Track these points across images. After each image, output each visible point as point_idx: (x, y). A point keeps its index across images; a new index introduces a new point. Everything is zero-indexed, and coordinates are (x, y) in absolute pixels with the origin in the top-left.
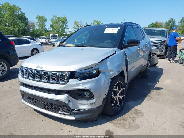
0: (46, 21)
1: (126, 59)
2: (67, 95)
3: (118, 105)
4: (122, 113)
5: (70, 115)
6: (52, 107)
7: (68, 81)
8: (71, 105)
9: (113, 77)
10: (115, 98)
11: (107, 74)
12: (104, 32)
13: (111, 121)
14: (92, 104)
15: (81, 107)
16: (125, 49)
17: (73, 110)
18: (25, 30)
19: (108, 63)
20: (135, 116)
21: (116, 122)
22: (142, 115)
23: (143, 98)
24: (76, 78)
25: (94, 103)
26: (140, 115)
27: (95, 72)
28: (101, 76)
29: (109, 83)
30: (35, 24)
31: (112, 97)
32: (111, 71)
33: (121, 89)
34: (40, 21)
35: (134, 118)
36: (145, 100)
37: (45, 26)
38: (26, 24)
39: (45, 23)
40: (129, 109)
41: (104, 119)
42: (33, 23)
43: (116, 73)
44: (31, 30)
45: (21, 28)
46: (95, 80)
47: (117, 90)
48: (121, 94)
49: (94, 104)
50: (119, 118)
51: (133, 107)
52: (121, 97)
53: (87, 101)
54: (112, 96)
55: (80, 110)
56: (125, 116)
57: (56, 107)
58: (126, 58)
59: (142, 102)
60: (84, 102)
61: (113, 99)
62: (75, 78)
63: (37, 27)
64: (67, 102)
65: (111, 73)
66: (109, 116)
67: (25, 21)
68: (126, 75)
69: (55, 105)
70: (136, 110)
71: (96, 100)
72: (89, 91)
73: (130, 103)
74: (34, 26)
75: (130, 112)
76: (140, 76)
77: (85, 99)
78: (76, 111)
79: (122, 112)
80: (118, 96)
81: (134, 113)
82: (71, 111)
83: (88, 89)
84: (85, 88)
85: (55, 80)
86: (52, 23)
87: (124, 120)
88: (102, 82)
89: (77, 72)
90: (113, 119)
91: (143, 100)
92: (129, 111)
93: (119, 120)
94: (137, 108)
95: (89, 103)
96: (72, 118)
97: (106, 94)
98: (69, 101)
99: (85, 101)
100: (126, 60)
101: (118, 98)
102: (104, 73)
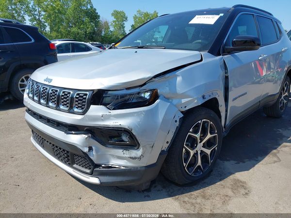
0: (126, 18)
1: (227, 75)
2: (86, 136)
3: (199, 166)
4: (205, 183)
5: (91, 174)
6: (64, 155)
7: (88, 108)
8: (94, 156)
9: (187, 108)
10: (192, 153)
11: (175, 102)
12: (190, 23)
13: (177, 196)
14: (135, 158)
15: (115, 163)
16: (226, 56)
17: (98, 166)
18: (94, 33)
19: (179, 79)
20: (230, 193)
21: (186, 199)
22: (246, 194)
23: (259, 158)
24: (105, 105)
25: (139, 156)
26: (243, 191)
27: (147, 95)
28: (158, 104)
29: (176, 121)
30: (110, 24)
31: (184, 150)
32: (184, 96)
33: (209, 136)
34: (117, 19)
35: (227, 196)
36: (261, 162)
37: (124, 27)
38: (97, 24)
39: (124, 22)
40: (222, 176)
41: (164, 190)
42: (106, 23)
43: (196, 101)
44: (103, 33)
45: (89, 30)
46: (144, 111)
47: (198, 136)
48: (208, 144)
49: (140, 158)
50: (195, 193)
51: (231, 174)
52: (208, 151)
53: (124, 151)
54: (183, 147)
55: (111, 167)
56: (210, 190)
57: (68, 156)
58: (226, 73)
59: (254, 166)
60: (120, 152)
61: (188, 153)
62: (101, 105)
63: (112, 29)
64: (86, 150)
65: (184, 101)
66: (177, 185)
67: (94, 19)
68: (222, 109)
69: (68, 152)
70: (237, 181)
71: (144, 153)
72: (129, 133)
73: (229, 164)
74: (108, 28)
75: (222, 182)
76: (266, 115)
77: (122, 148)
78: (103, 167)
79: (206, 181)
80: (200, 147)
81: (230, 187)
82: (93, 167)
83: (127, 127)
84: (120, 126)
85: (67, 105)
86: (135, 22)
87: (204, 197)
88: (161, 117)
89: (109, 92)
90: (183, 193)
91: (258, 161)
92: (221, 180)
93: (193, 196)
94: (240, 176)
95: (128, 156)
96: (95, 180)
97: (167, 142)
98: (90, 149)
99: (122, 150)
100: (227, 78)
101: (199, 152)
102: (167, 99)
